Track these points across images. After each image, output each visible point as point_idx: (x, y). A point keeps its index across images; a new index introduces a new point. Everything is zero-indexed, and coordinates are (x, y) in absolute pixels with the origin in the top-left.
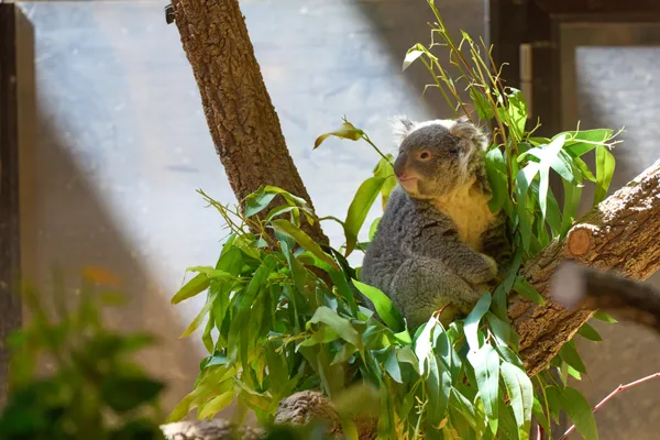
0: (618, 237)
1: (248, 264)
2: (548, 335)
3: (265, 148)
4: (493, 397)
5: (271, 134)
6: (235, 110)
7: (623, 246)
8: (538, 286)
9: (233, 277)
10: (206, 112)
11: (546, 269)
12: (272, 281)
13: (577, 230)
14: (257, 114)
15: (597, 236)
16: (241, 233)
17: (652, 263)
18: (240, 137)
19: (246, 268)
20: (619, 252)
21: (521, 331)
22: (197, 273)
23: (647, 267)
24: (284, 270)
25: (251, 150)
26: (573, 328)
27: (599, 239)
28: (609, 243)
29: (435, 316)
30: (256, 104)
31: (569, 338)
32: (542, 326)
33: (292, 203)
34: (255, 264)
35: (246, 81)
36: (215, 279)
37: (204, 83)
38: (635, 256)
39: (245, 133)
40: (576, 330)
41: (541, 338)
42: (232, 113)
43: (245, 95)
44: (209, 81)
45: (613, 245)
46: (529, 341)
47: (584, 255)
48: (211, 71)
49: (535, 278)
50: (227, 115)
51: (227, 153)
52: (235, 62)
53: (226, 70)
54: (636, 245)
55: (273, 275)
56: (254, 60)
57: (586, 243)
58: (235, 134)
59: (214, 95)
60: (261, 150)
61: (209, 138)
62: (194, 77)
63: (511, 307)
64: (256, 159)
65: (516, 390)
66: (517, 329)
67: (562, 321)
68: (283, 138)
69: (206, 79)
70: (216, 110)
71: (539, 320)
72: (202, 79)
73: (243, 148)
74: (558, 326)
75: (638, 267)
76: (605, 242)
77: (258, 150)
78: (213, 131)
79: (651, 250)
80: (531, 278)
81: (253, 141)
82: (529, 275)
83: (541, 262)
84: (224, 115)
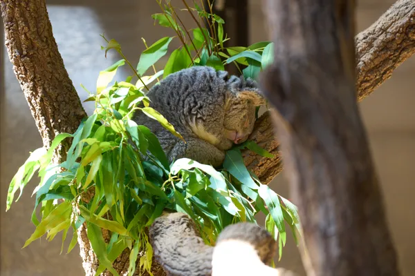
3: (53, 52)
6: (36, 26)
10: (11, 26)
11: (266, 134)
14: (48, 28)
18: (38, 44)
39: (43, 41)
42: (34, 27)
49: (258, 140)
50: (31, 28)
51: (27, 55)
58: (35, 42)
59: (22, 14)
60: (51, 54)
64: (48, 60)
67: (271, 168)
70: (23, 24)
71: (260, 168)
73: (40, 51)
74: (269, 172)
77: (49, 54)
80: (255, 140)
81: (46, 47)
82: (253, 138)
83: (260, 129)
84: (29, 28)
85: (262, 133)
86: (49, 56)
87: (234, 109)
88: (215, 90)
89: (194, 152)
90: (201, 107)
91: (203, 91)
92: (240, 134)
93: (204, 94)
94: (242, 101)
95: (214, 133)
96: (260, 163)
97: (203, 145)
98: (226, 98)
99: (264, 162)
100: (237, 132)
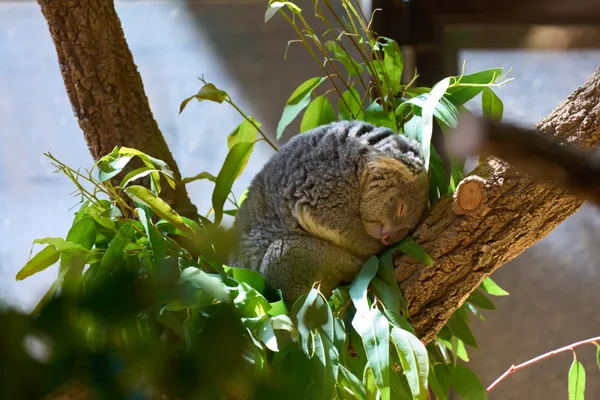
0: (512, 190)
1: (103, 234)
2: (438, 301)
3: (127, 109)
4: (383, 366)
5: (133, 94)
6: (94, 66)
7: (516, 200)
8: (426, 246)
9: (85, 249)
10: (63, 71)
11: (434, 228)
12: (129, 252)
13: (467, 182)
14: (118, 70)
15: (490, 189)
16: (95, 201)
17: (550, 220)
18: (99, 97)
19: (100, 238)
20: (514, 206)
21: (407, 296)
22: (46, 245)
23: (544, 225)
24: (143, 239)
25: (112, 110)
26: (464, 294)
27: (491, 193)
28: (502, 197)
29: (316, 287)
30: (117, 60)
31: (460, 304)
32: (430, 292)
33: (151, 166)
34: (110, 235)
35: (105, 35)
36: (65, 252)
37: (60, 37)
38: (531, 211)
39: (106, 92)
40: (467, 296)
41: (430, 304)
42: (91, 70)
43: (104, 50)
44: (66, 36)
45: (507, 198)
46: (416, 308)
47: (475, 210)
48: (68, 24)
49: (422, 238)
50: (85, 73)
51: (86, 114)
52: (94, 14)
53: (84, 23)
54: (532, 199)
55: (131, 246)
56: (114, 14)
57: (477, 197)
58: (94, 93)
59: (71, 52)
60: (122, 111)
61: (66, 99)
62: (49, 33)
63: (397, 270)
64: (117, 121)
65: (410, 357)
66: (403, 294)
67: (452, 285)
68: (146, 98)
69: (62, 34)
70: (73, 67)
71: (426, 283)
72: (58, 33)
73: (103, 108)
74: (448, 291)
75: (534, 224)
76: (499, 195)
77: (119, 110)
78: (71, 91)
79: (548, 205)
80: (418, 238)
81: (113, 100)
82: (415, 235)
83: (428, 220)
84: (82, 72)
85: (430, 226)
86: (119, 113)
87: (372, 188)
88: (343, 156)
89: (296, 258)
90: (312, 186)
91: (323, 159)
92: (387, 228)
93: (322, 165)
94: (387, 174)
95: (334, 228)
96: (423, 276)
97: (314, 246)
98: (360, 170)
99: (429, 274)
100: (382, 226)
